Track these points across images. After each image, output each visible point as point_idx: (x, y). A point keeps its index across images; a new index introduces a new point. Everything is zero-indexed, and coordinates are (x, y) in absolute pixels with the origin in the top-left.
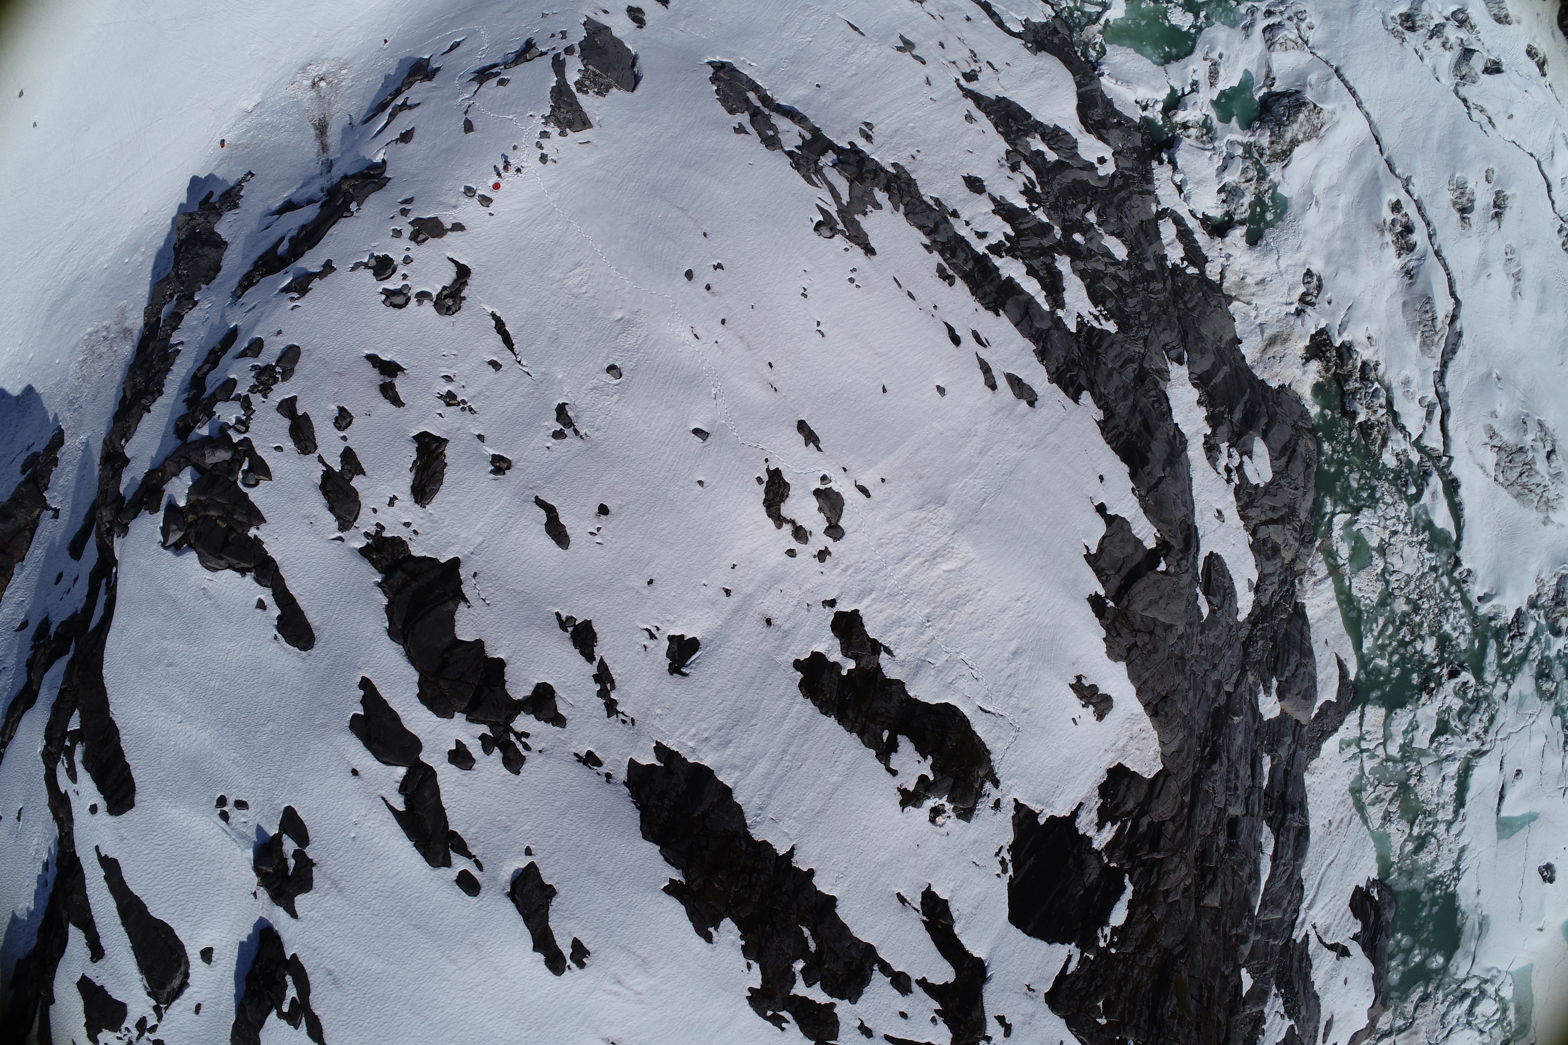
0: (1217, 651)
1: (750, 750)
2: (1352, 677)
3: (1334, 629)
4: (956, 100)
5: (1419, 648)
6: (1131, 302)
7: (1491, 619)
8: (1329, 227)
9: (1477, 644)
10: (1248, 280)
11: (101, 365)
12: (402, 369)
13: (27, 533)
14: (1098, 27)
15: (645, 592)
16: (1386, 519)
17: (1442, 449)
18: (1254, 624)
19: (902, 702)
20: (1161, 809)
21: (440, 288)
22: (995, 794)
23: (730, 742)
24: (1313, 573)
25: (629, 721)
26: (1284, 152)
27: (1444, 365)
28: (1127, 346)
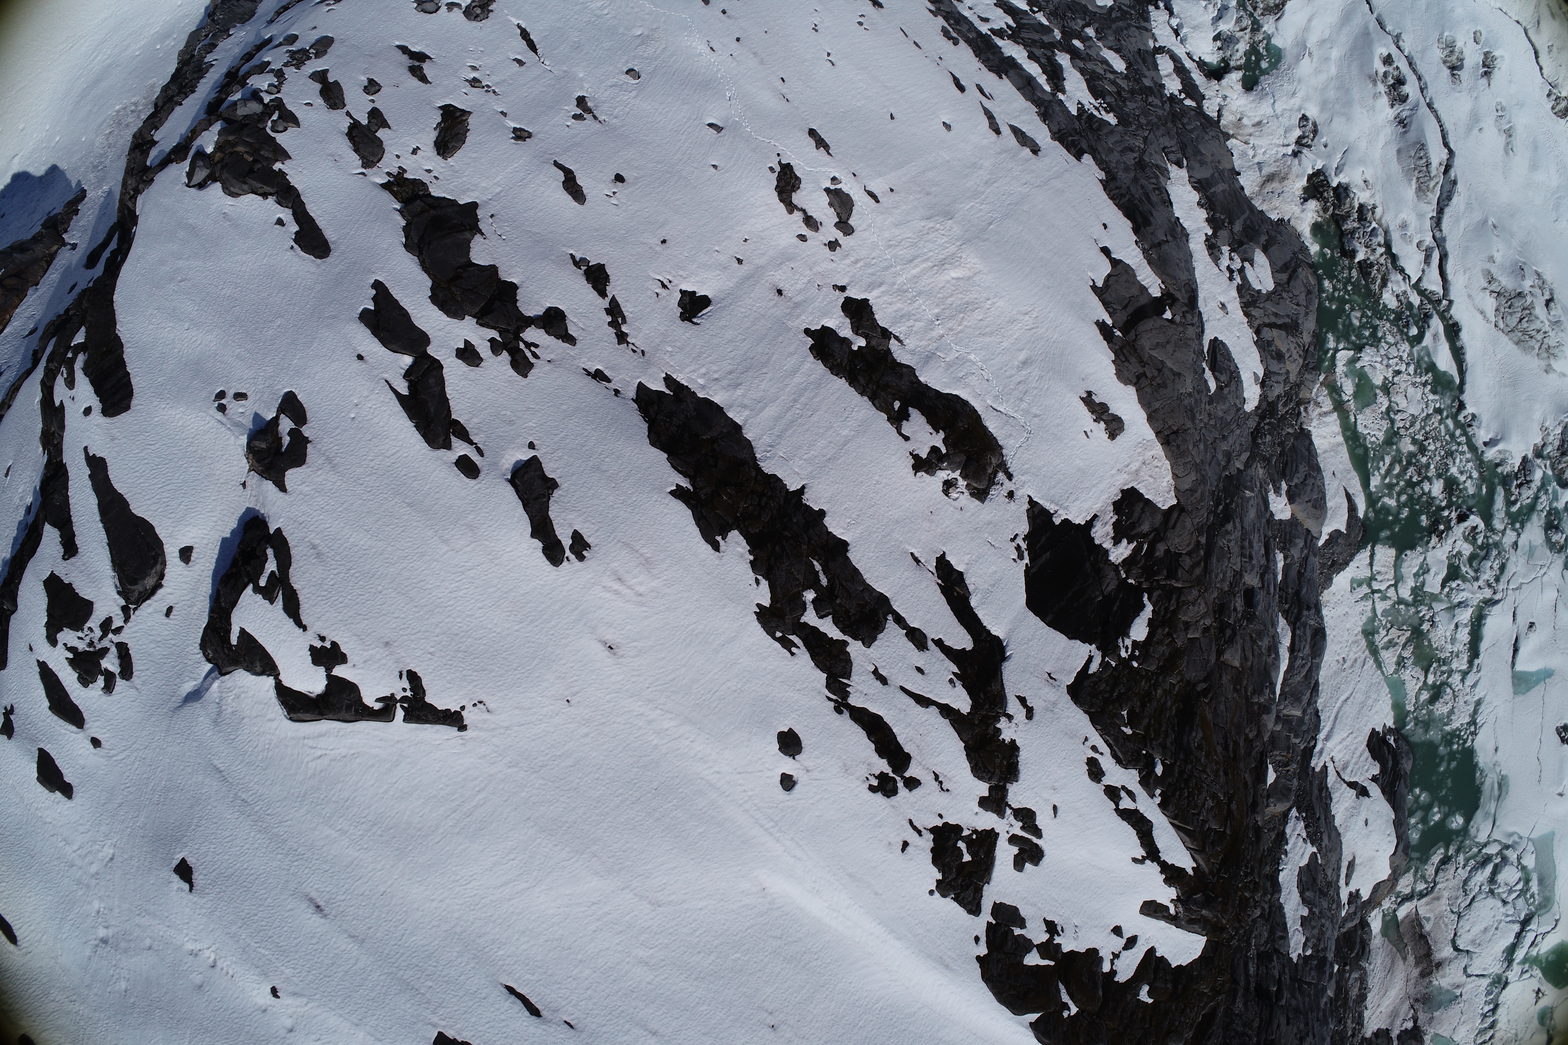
0: (1226, 424)
1: (760, 394)
2: (1361, 514)
3: (1341, 463)
5: (1427, 490)
6: (1131, 105)
7: (1498, 465)
8: (1323, 77)
9: (1484, 490)
10: (1245, 121)
12: (430, 58)
15: (658, 249)
16: (1389, 359)
17: (1441, 292)
18: (1262, 418)
19: (912, 383)
20: (1177, 540)
21: (469, 1)
22: (1008, 486)
23: (740, 384)
24: (1318, 404)
25: (639, 351)
26: (1276, 5)
27: (1440, 212)
28: (1127, 138)
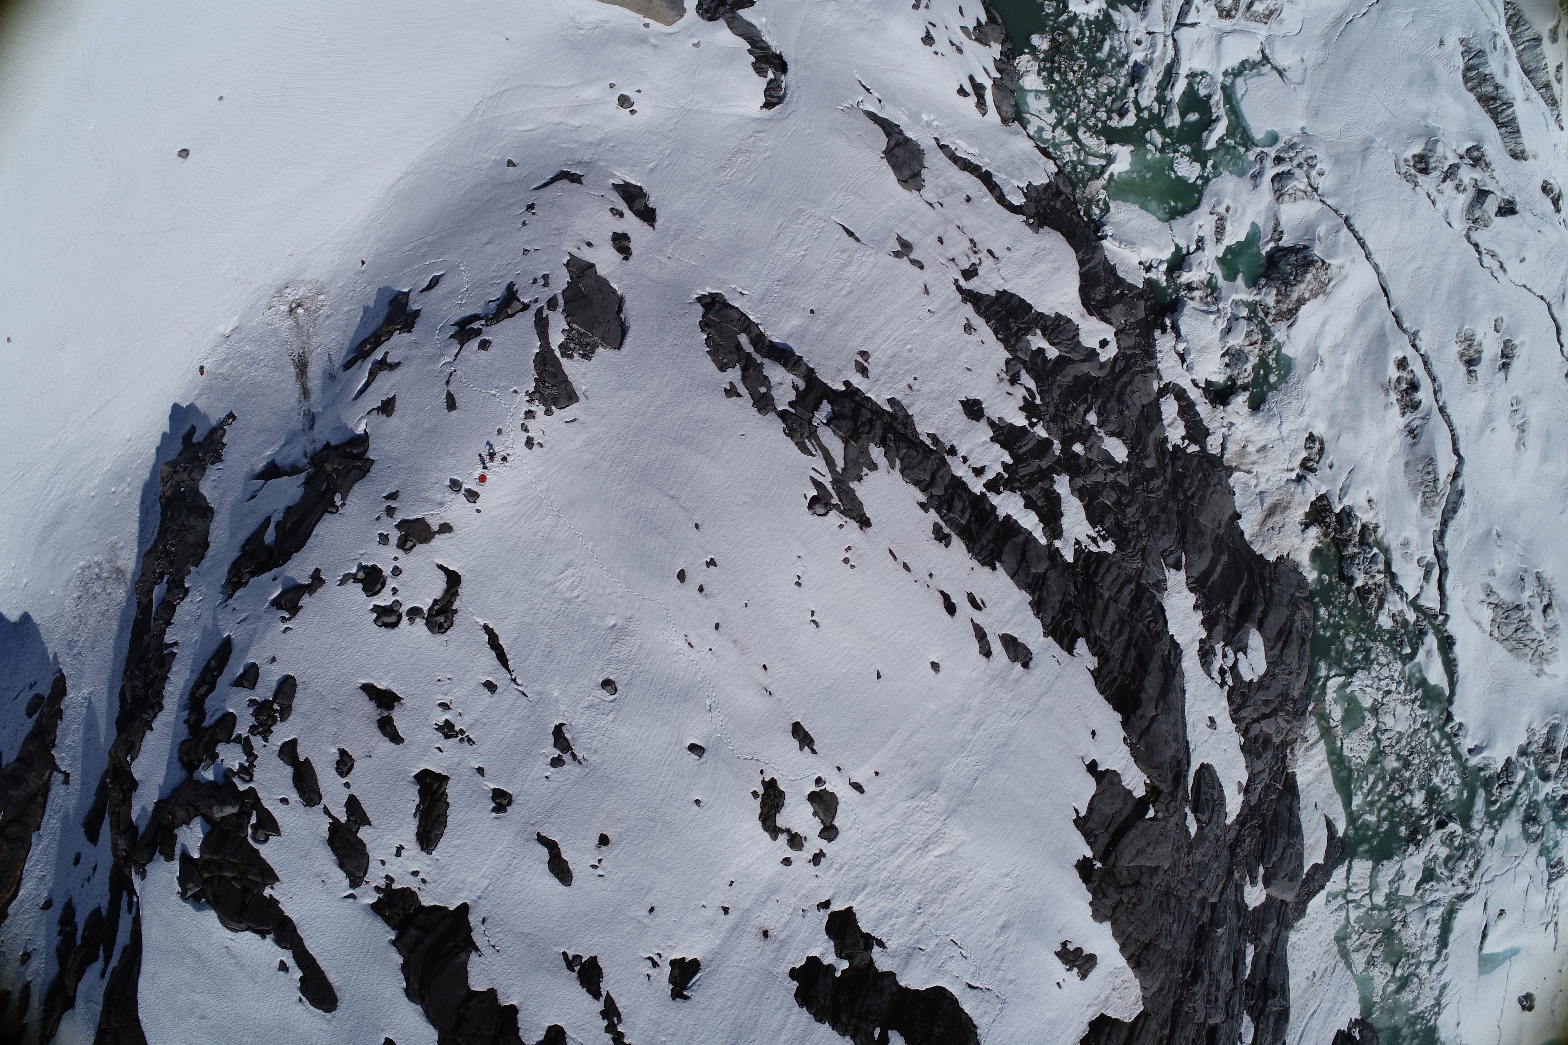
0: (1204, 867)
2: (1340, 834)
3: (1324, 790)
4: (954, 309)
5: (1408, 802)
6: (1130, 511)
8: (1334, 387)
9: (1465, 794)
10: (1250, 448)
11: (96, 608)
12: (398, 699)
13: (40, 799)
14: (1102, 182)
15: (646, 921)
16: (1380, 680)
17: (1438, 608)
18: (1243, 824)
19: (893, 994)
21: (431, 602)
24: (1305, 739)
26: (1290, 311)
27: (1444, 523)
28: (1124, 564)
